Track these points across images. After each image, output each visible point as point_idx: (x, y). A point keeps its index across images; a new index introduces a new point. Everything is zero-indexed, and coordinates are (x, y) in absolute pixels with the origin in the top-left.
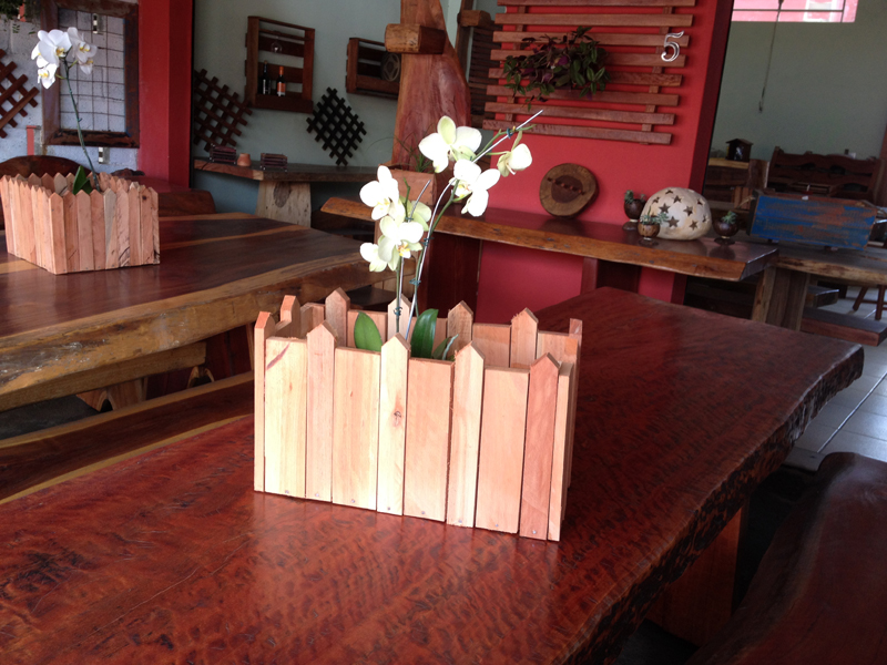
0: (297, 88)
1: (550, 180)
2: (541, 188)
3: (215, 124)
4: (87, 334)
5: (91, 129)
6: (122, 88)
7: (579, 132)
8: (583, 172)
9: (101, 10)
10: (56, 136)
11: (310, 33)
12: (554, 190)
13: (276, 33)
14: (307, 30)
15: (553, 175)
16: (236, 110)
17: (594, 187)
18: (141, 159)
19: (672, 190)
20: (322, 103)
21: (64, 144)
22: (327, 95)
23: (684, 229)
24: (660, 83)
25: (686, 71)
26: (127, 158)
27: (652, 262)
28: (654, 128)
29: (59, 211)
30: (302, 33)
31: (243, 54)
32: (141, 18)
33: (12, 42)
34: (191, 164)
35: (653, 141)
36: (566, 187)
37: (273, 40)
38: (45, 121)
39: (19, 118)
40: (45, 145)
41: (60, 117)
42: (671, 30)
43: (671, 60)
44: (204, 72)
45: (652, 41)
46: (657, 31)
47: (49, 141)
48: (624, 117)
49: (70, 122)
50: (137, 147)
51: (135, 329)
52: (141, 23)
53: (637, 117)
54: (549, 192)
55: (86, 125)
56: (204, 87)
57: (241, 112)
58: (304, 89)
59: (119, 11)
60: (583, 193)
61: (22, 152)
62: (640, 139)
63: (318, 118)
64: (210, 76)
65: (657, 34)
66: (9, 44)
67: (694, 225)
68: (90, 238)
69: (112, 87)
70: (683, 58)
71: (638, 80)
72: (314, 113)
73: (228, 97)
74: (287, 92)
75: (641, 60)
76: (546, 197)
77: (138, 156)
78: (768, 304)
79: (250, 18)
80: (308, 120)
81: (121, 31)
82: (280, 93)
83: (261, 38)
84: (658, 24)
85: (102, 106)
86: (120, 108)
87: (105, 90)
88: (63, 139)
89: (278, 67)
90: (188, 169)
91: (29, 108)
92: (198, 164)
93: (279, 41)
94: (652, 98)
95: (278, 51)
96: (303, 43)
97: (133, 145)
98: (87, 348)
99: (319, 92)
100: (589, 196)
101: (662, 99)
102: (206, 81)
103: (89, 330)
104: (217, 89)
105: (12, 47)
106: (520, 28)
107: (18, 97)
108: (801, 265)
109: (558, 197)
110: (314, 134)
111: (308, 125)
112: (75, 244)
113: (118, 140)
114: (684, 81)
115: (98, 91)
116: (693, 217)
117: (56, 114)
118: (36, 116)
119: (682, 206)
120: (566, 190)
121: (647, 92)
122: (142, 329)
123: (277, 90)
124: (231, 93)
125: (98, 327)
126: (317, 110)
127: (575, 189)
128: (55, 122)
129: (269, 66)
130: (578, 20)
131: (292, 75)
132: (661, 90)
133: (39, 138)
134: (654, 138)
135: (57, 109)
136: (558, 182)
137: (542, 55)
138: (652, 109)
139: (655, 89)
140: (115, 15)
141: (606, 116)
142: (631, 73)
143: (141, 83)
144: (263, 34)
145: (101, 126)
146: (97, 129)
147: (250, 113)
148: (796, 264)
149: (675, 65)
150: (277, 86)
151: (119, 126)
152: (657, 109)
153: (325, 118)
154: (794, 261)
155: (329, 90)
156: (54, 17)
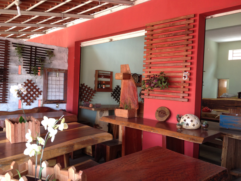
0: (108, 86)
1: (158, 111)
2: (156, 113)
3: (86, 96)
4: (4, 162)
5: (55, 99)
6: (63, 89)
7: (164, 98)
8: (166, 109)
9: (58, 72)
10: (46, 102)
11: (112, 73)
12: (159, 114)
13: (102, 73)
14: (111, 72)
15: (159, 110)
16: (92, 92)
17: (169, 113)
18: (67, 107)
19: (188, 115)
20: (115, 89)
21: (48, 103)
22: (117, 87)
23: (191, 126)
24: (183, 85)
25: (190, 82)
26: (63, 106)
27: (178, 137)
28: (183, 97)
29: (13, 128)
30: (110, 73)
31: (94, 79)
32: (68, 73)
33: (36, 81)
34: (79, 107)
35: (183, 101)
36: (162, 113)
37: (102, 75)
38: (43, 98)
39: (37, 98)
40: (43, 104)
41: (47, 97)
42: (185, 71)
43: (185, 79)
44: (84, 84)
45: (180, 74)
46: (181, 72)
47: (44, 103)
48: (175, 94)
49: (50, 98)
50: (66, 103)
51: (19, 160)
52: (68, 74)
53: (178, 94)
54: (158, 115)
55: (53, 98)
56: (84, 88)
57: (93, 93)
58: (110, 86)
59: (63, 72)
60: (166, 115)
61: (37, 106)
62: (180, 100)
63: (114, 93)
64: (85, 85)
65: (182, 73)
66: (35, 81)
67: (194, 125)
68: (21, 134)
69: (61, 89)
70: (189, 79)
71: (178, 85)
72: (113, 92)
73: (90, 90)
74: (105, 87)
75: (178, 79)
76: (157, 116)
77: (66, 105)
78: (227, 148)
79: (96, 70)
80: (111, 94)
81: (63, 76)
82: (103, 88)
83: (98, 75)
84: (181, 70)
85: (58, 94)
86: (62, 94)
87: (59, 90)
88: (47, 102)
89: (103, 81)
90: (78, 108)
91: (39, 96)
92: (80, 107)
93: (103, 75)
94: (182, 89)
95: (103, 78)
96: (110, 75)
97: (65, 103)
98: (3, 166)
99: (114, 87)
100: (168, 116)
101: (184, 90)
102: (84, 86)
103: (5, 161)
104: (87, 88)
105: (36, 82)
106: (149, 72)
107: (37, 93)
108: (232, 136)
109: (160, 116)
110: (113, 97)
111: (111, 95)
112: (17, 136)
113: (61, 102)
114: (190, 84)
115: (57, 90)
116: (193, 123)
117: (46, 96)
118: (41, 97)
119: (190, 120)
120: (162, 114)
121: (180, 88)
122: (21, 160)
123: (103, 87)
124: (91, 88)
125: (8, 160)
126: (114, 91)
127: (164, 114)
128: (46, 99)
129: (101, 81)
130: (162, 70)
131: (107, 83)
132: (184, 87)
133: (41, 102)
134: (183, 100)
135: (46, 95)
136: (160, 112)
137: (151, 79)
138: (182, 92)
139: (183, 87)
140: (62, 72)
141: (170, 94)
142: (176, 83)
143: (68, 88)
144: (99, 74)
145: (57, 98)
146: (56, 99)
147: (95, 93)
148: (231, 136)
149: (187, 80)
150: (103, 86)
151: (62, 98)
152: (184, 92)
153: (116, 93)
154: (230, 135)
155: (117, 86)
156: (47, 74)
